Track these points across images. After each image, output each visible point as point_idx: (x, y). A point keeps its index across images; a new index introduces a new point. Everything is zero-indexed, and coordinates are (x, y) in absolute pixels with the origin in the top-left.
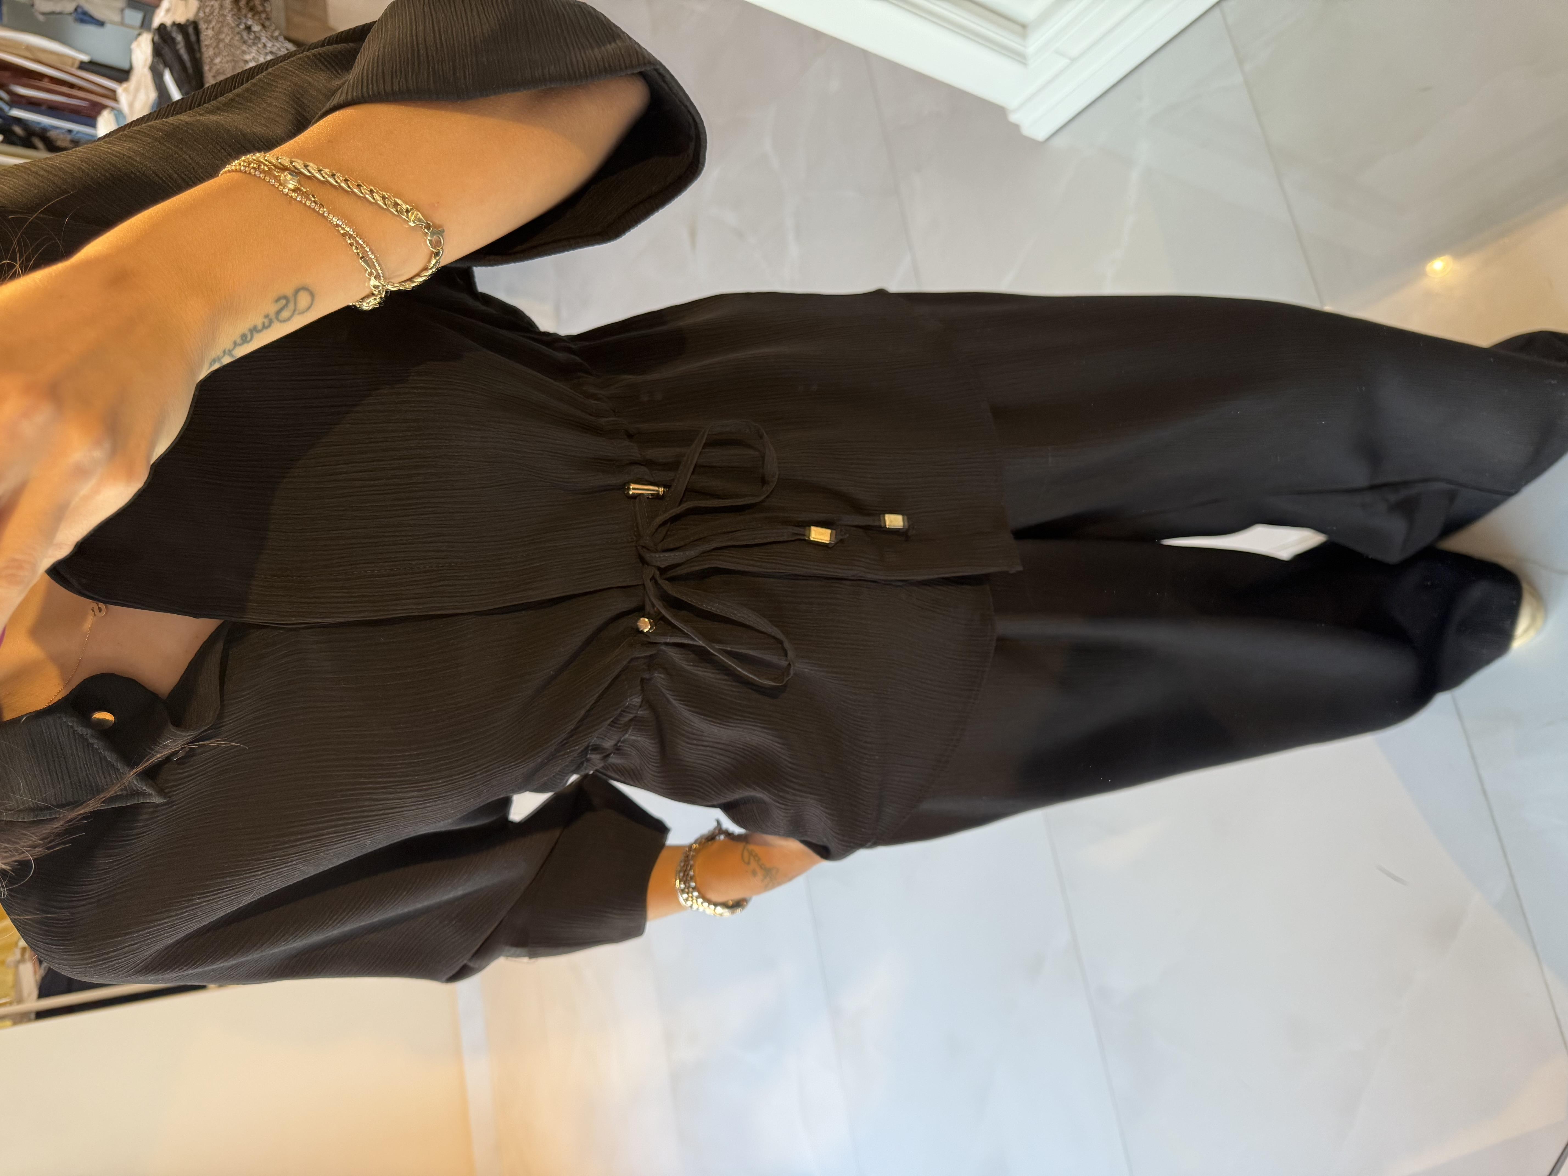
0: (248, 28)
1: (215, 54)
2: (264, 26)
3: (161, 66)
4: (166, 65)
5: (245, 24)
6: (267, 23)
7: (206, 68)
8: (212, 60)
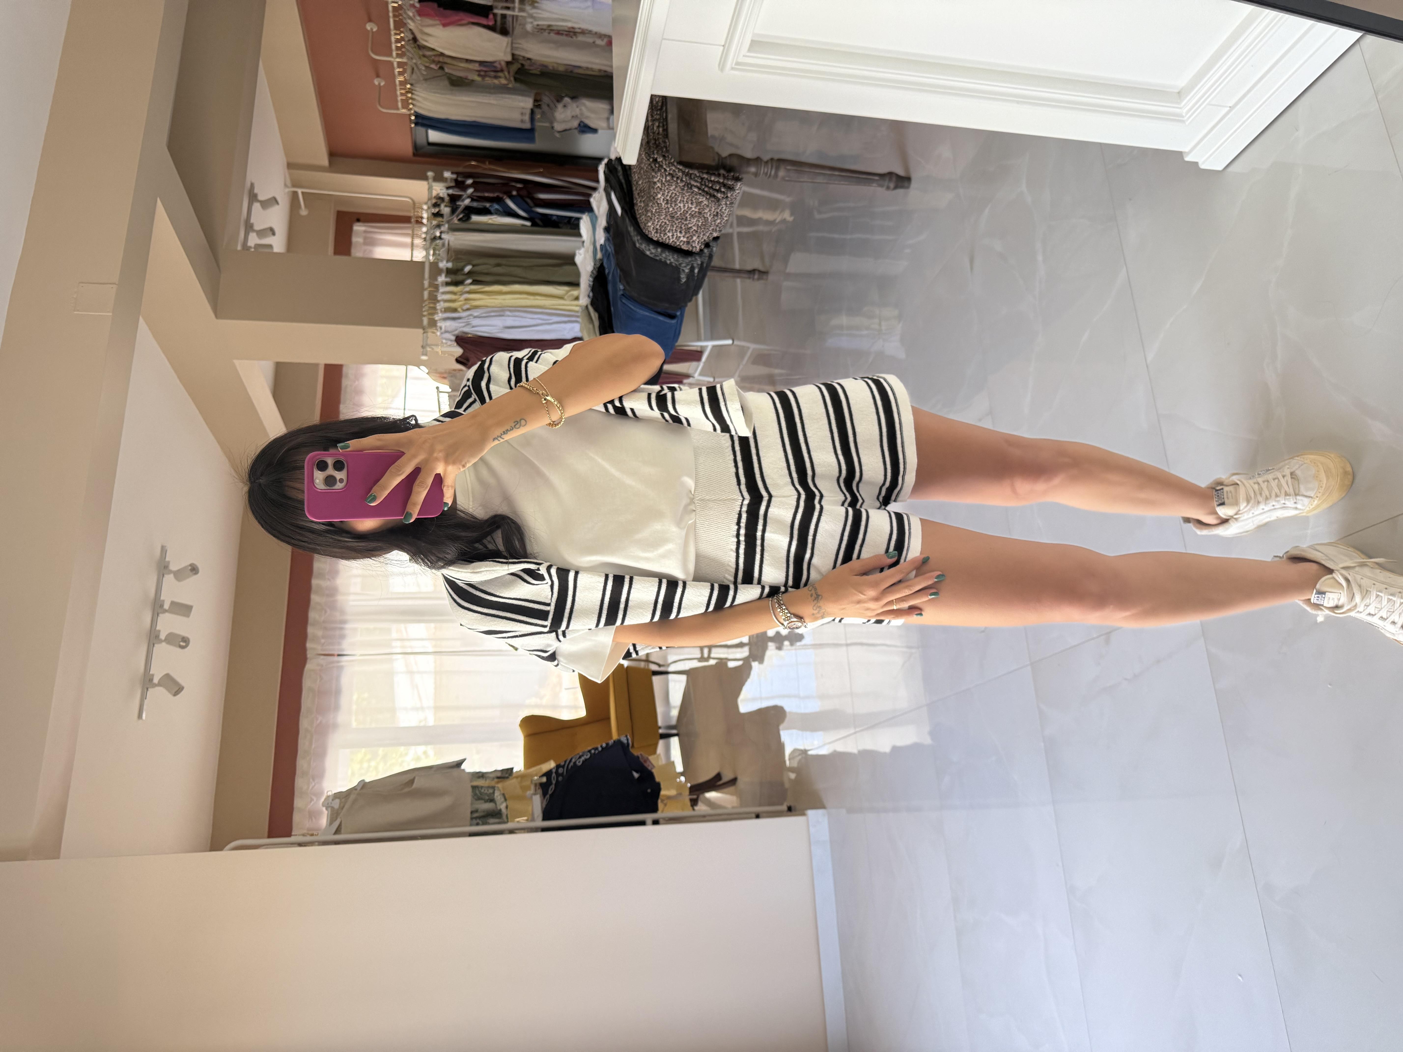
0: (655, 160)
1: (638, 178)
2: (664, 156)
3: (609, 189)
4: (613, 188)
5: (653, 158)
6: (666, 155)
7: (634, 188)
8: (637, 183)
